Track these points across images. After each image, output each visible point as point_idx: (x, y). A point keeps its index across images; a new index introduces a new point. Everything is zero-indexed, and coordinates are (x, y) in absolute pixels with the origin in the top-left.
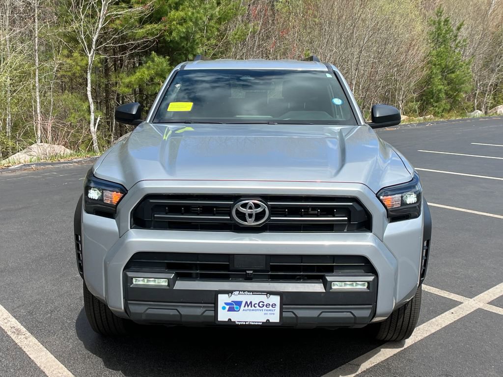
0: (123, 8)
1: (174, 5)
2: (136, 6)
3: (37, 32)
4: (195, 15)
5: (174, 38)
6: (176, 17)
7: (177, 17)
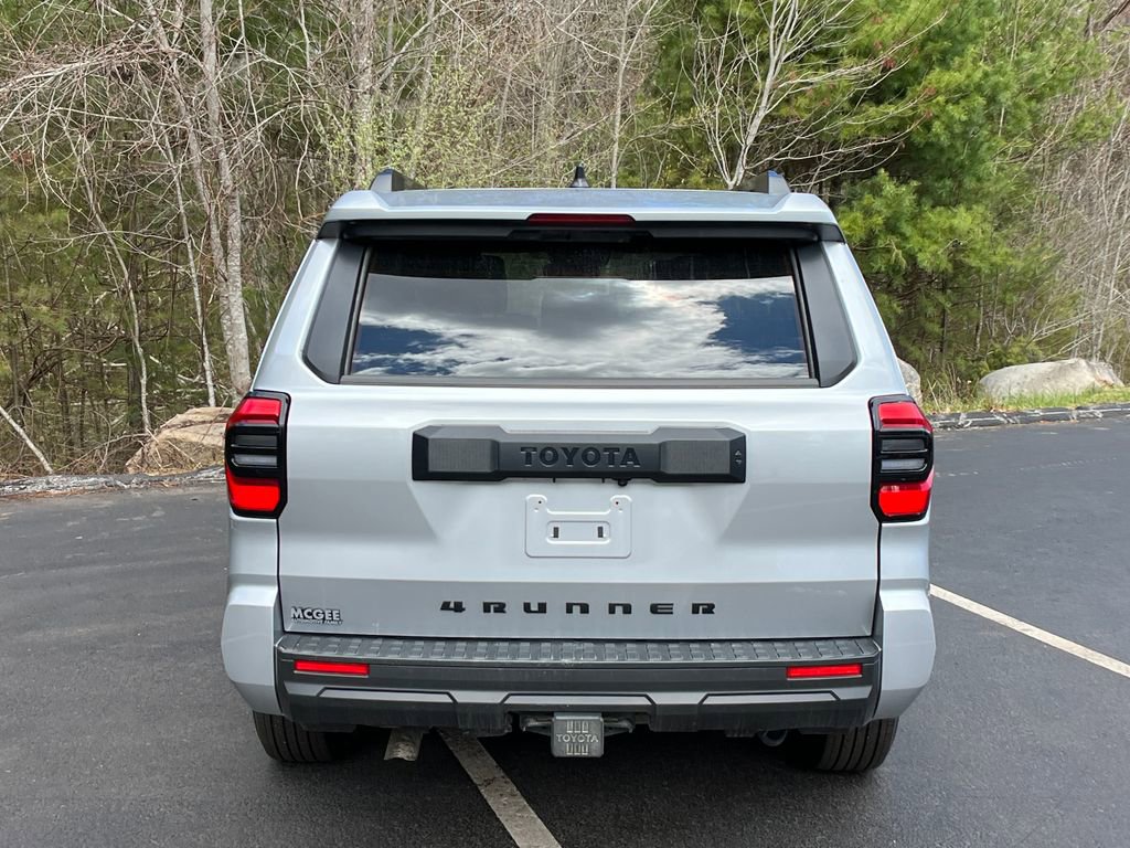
0: (817, 68)
1: (939, 56)
2: (848, 61)
3: (617, 130)
4: (994, 79)
5: (937, 135)
6: (943, 85)
7: (947, 86)
